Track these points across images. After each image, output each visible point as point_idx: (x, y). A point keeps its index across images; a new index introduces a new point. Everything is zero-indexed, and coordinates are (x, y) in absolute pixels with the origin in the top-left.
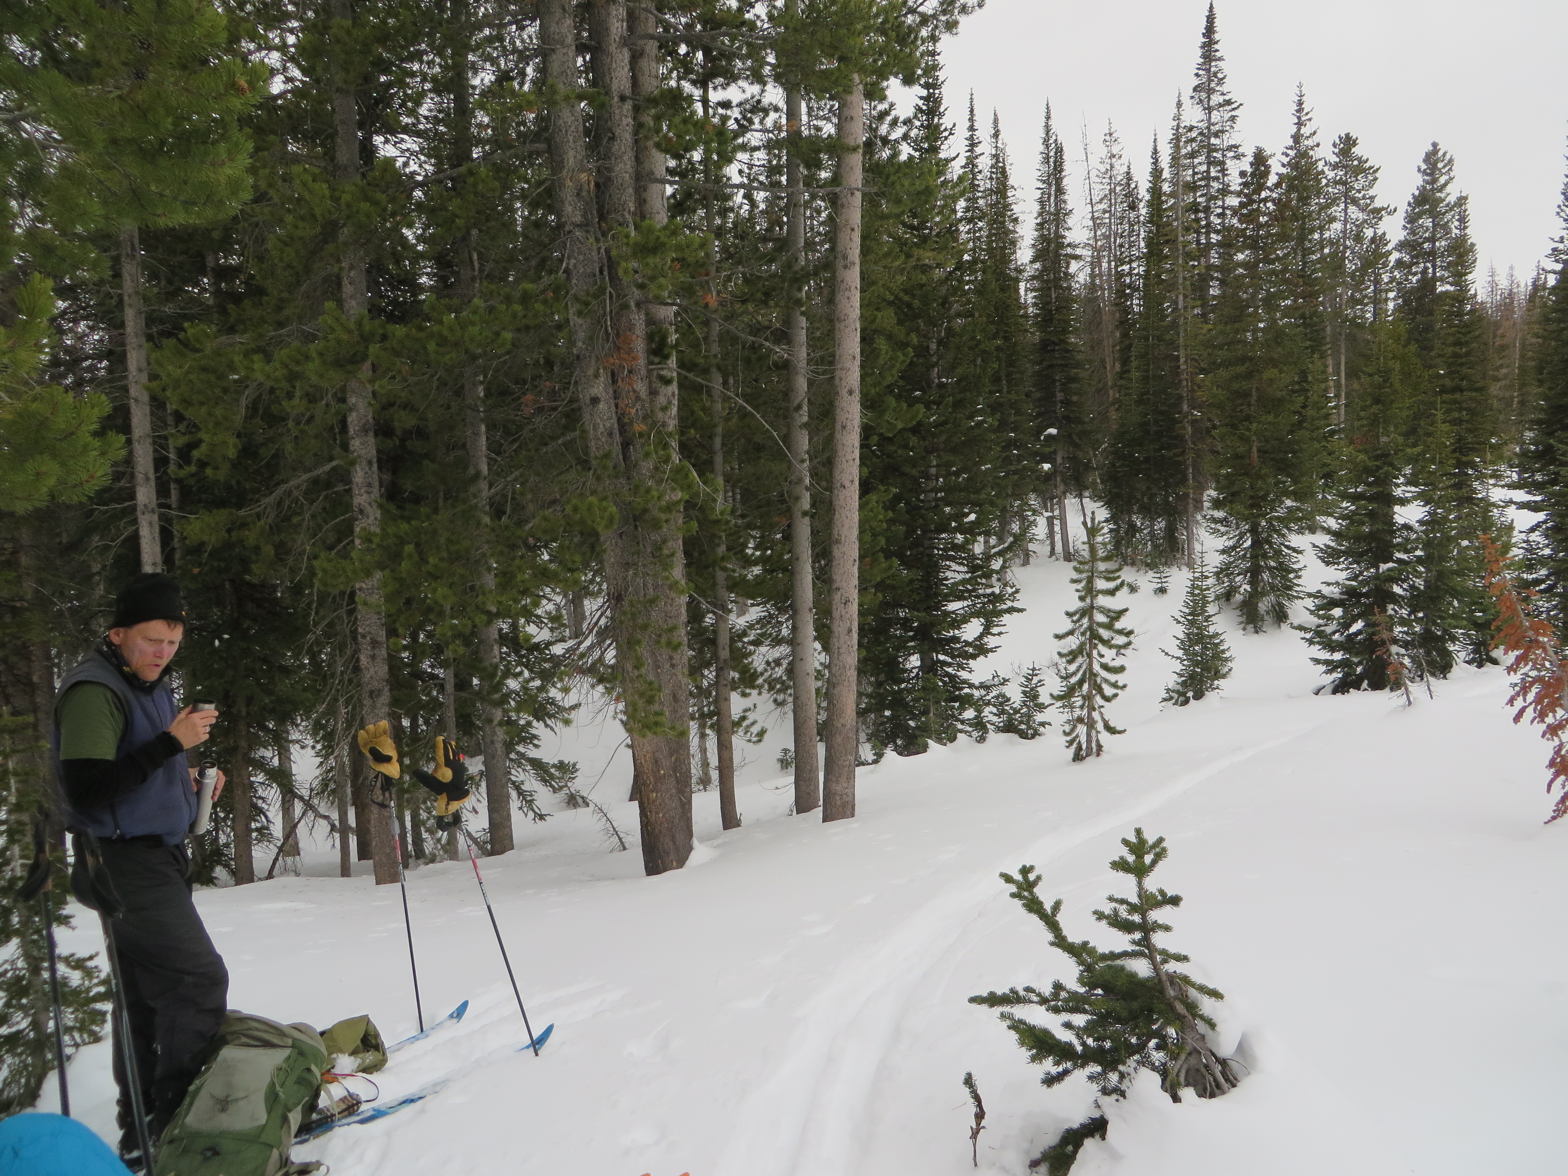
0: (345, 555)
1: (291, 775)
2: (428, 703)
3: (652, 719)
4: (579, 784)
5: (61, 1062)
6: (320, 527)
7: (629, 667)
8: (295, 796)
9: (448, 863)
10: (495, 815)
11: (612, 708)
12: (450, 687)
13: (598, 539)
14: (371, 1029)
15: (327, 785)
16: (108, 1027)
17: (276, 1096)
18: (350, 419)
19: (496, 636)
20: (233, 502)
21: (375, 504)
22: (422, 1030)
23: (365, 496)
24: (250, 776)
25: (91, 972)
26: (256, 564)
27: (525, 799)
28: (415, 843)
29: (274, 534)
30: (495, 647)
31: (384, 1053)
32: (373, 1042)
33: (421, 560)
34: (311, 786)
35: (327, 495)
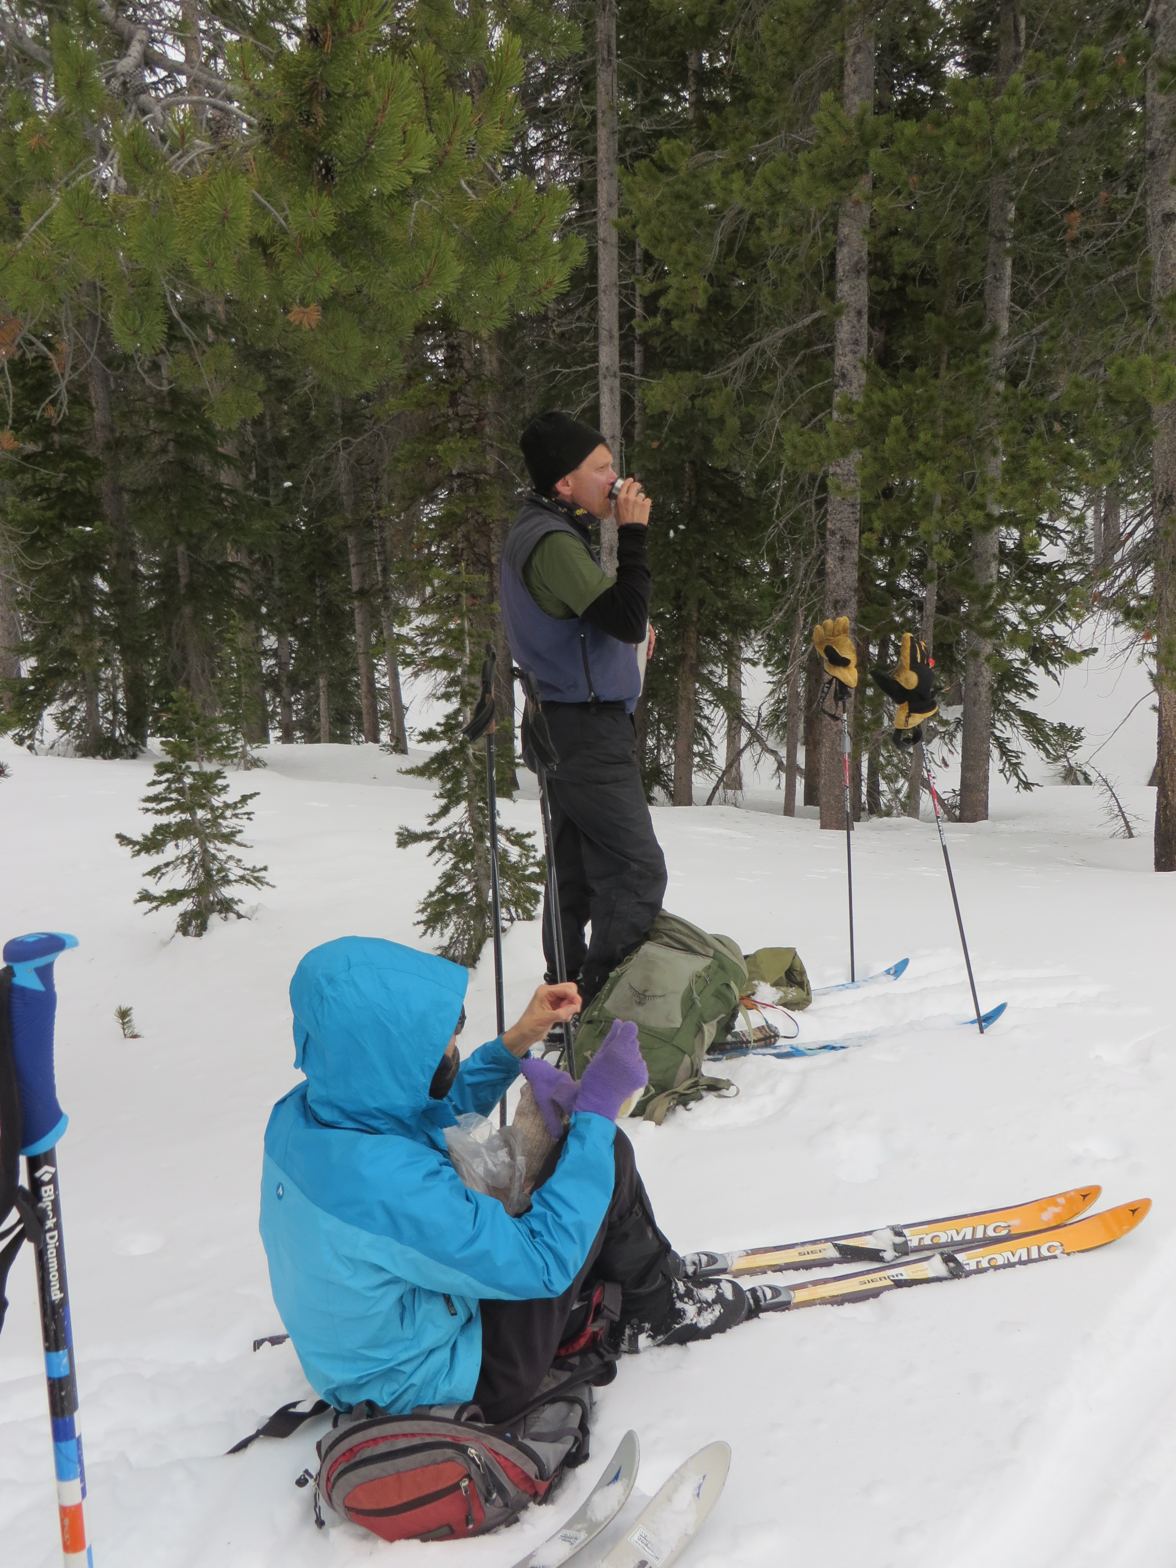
0: (820, 428)
1: (740, 698)
4: (1082, 756)
5: (497, 933)
6: (793, 396)
7: (1169, 597)
8: (743, 723)
9: (905, 819)
10: (968, 775)
12: (930, 608)
14: (797, 963)
15: (778, 717)
16: (540, 908)
17: (694, 1003)
18: (839, 257)
19: (996, 551)
20: (700, 365)
21: (860, 365)
22: (853, 980)
23: (850, 357)
24: (696, 693)
25: (528, 851)
26: (718, 442)
27: (1009, 761)
28: (870, 794)
29: (741, 403)
30: (993, 564)
31: (808, 994)
32: (798, 978)
33: (911, 436)
34: (760, 714)
35: (805, 356)
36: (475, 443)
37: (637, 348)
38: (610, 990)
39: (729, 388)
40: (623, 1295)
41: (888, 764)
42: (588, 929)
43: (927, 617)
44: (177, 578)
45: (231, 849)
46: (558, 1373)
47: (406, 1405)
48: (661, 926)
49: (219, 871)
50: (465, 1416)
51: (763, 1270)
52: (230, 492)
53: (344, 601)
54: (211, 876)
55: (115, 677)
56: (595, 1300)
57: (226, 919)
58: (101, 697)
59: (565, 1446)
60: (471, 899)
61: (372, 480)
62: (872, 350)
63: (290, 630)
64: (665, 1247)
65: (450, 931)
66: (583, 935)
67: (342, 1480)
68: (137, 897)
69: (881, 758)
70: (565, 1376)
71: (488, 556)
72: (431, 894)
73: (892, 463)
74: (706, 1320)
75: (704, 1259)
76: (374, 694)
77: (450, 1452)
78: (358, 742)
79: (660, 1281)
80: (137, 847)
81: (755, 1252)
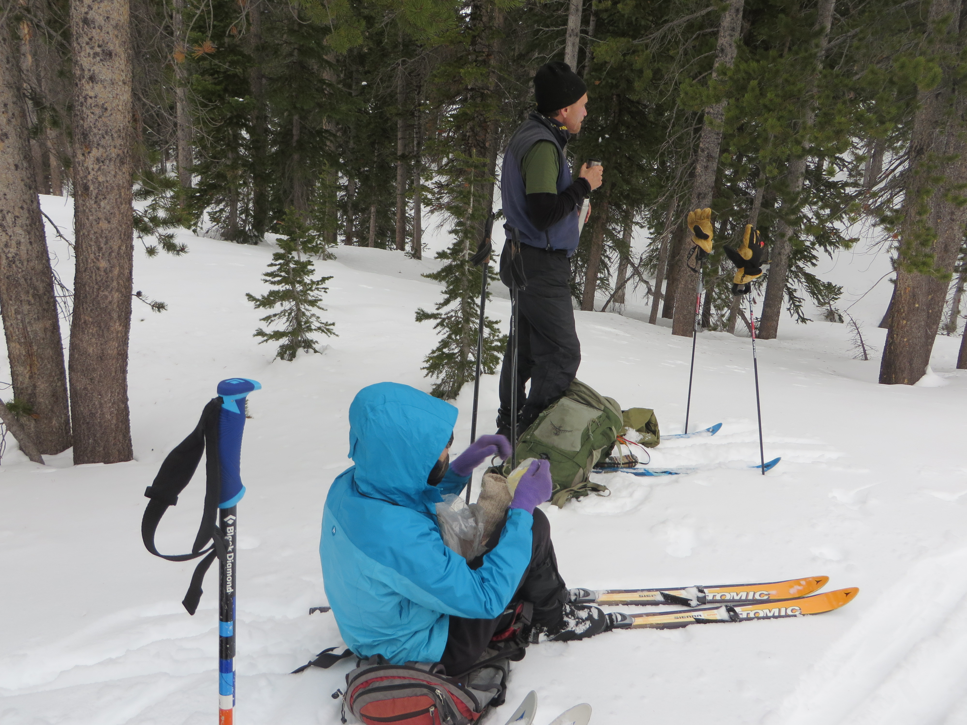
0: (704, 83)
1: (630, 247)
2: (738, 212)
3: (921, 259)
4: (838, 305)
6: (688, 61)
7: (913, 212)
8: (629, 262)
9: (725, 334)
10: (768, 309)
11: (887, 244)
12: (758, 203)
13: (915, 97)
14: (653, 419)
15: (651, 260)
17: (589, 438)
19: (804, 171)
20: (631, 33)
21: (734, 45)
22: (686, 433)
23: (728, 38)
24: (603, 241)
25: (495, 332)
26: (637, 85)
27: (794, 303)
28: (704, 315)
29: (655, 61)
30: (801, 179)
31: (658, 438)
32: (653, 428)
33: (761, 94)
34: (641, 258)
35: (699, 35)
36: (484, 71)
37: (592, 18)
38: (539, 424)
39: (648, 51)
40: (534, 609)
41: (719, 298)
42: (528, 384)
43: (755, 209)
44: (292, 135)
45: (314, 310)
46: (491, 651)
47: (400, 660)
48: (574, 388)
49: (306, 323)
50: (435, 670)
51: (617, 603)
52: (330, 85)
53: (392, 161)
54: (301, 325)
55: (249, 194)
56: (517, 611)
57: (307, 352)
58: (239, 205)
59: (493, 694)
60: (457, 357)
61: (417, 86)
62: (742, 35)
63: (356, 175)
64: (562, 585)
65: (443, 375)
66: (524, 388)
67: (360, 699)
68: (255, 332)
69: (714, 293)
70: (495, 653)
71: (484, 142)
72: (433, 352)
73: (747, 110)
74: (580, 629)
75: (582, 593)
76: (404, 219)
77: (425, 691)
78: (391, 249)
79: (556, 604)
80: (258, 303)
81: (613, 592)
